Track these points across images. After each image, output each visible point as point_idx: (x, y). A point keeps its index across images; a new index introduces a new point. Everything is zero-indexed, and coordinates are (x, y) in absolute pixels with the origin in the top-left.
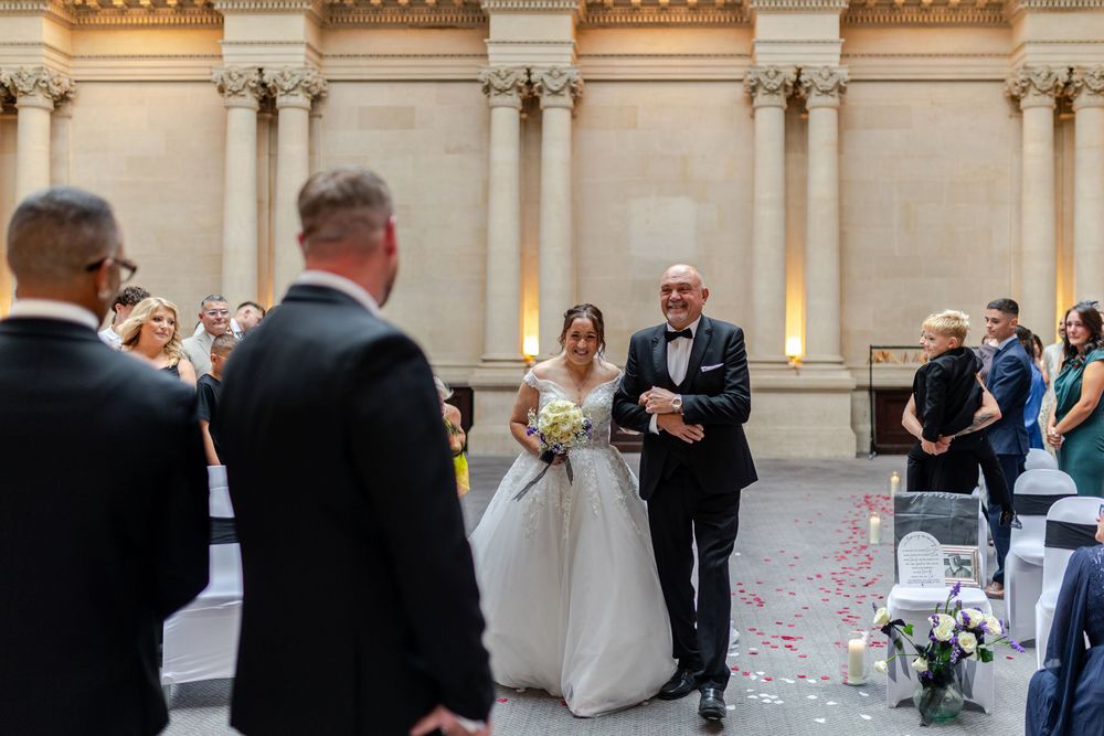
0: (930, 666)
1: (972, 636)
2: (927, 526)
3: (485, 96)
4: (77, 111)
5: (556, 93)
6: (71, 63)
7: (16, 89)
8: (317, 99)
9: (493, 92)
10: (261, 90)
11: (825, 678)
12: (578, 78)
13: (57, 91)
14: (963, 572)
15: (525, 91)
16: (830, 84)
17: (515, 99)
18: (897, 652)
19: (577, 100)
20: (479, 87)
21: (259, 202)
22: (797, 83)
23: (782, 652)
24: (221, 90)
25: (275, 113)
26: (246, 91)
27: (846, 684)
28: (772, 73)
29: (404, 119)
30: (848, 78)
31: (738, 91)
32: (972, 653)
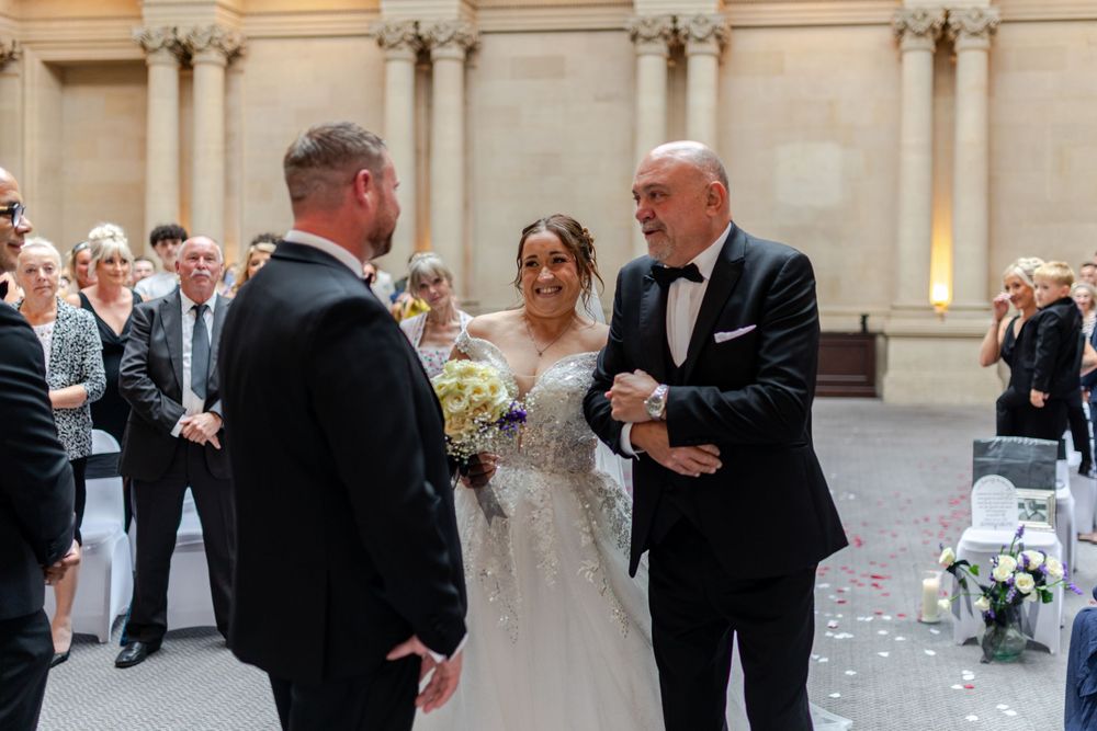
0: (993, 605)
1: (1029, 577)
2: (1004, 471)
3: (631, 44)
4: (249, 67)
5: (701, 40)
6: (244, 20)
7: (191, 46)
8: (471, 51)
9: (640, 40)
10: (417, 43)
11: (901, 615)
12: (722, 24)
13: (229, 47)
14: (1038, 516)
15: (672, 39)
16: (980, 25)
17: (661, 47)
18: (961, 590)
19: (723, 47)
20: (625, 37)
21: (417, 152)
22: (946, 26)
23: (867, 589)
24: (381, 43)
25: (431, 64)
26: (403, 45)
27: (920, 621)
28: (919, 16)
29: (554, 68)
30: (998, 19)
31: (887, 34)
32: (1029, 594)
